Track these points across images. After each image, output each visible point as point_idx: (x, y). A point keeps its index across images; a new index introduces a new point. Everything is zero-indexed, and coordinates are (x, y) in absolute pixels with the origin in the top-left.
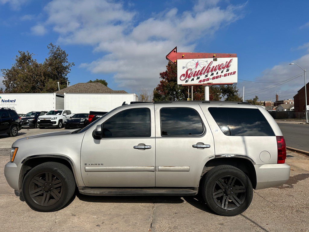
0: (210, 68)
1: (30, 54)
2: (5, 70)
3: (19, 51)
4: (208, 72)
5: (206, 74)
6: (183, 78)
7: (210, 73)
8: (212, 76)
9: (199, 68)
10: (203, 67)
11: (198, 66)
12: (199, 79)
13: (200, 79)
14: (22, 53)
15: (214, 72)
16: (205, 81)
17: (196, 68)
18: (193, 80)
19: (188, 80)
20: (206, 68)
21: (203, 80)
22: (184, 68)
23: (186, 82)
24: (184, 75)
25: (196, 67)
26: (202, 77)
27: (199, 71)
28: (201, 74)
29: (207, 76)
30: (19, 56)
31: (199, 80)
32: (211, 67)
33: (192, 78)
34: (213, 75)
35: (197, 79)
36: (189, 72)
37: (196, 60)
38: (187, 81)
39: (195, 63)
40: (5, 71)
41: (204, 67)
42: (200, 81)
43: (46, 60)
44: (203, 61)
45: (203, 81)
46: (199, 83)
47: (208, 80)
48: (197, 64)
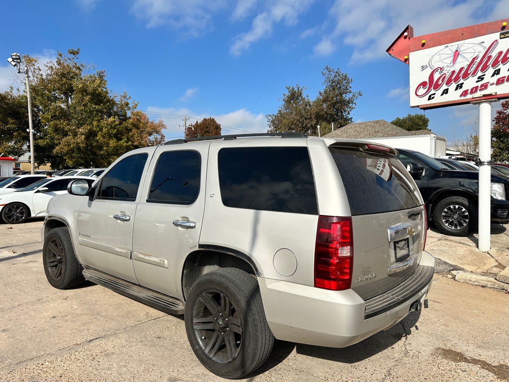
0: (490, 57)
1: (300, 89)
2: (271, 116)
3: (287, 87)
4: (485, 68)
5: (480, 74)
6: (422, 91)
7: (491, 71)
8: (497, 77)
9: (462, 63)
10: (470, 60)
11: (460, 59)
12: (461, 87)
13: (464, 88)
14: (291, 88)
15: (501, 66)
16: (476, 91)
17: (454, 63)
18: (446, 92)
19: (435, 94)
20: (479, 60)
21: (472, 89)
22: (423, 68)
23: (429, 99)
24: (424, 84)
25: (454, 60)
26: (470, 83)
27: (462, 69)
28: (466, 76)
29: (481, 78)
30: (288, 94)
31: (460, 91)
32: (494, 54)
33: (444, 87)
34: (498, 73)
35: (456, 89)
36: (436, 76)
37: (453, 46)
38: (432, 96)
39: (451, 53)
40: (270, 118)
41: (474, 59)
42: (465, 93)
43: (320, 93)
44: (472, 45)
45: (472, 92)
46: (463, 98)
47: (485, 86)
48: (456, 54)
